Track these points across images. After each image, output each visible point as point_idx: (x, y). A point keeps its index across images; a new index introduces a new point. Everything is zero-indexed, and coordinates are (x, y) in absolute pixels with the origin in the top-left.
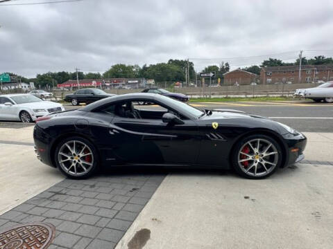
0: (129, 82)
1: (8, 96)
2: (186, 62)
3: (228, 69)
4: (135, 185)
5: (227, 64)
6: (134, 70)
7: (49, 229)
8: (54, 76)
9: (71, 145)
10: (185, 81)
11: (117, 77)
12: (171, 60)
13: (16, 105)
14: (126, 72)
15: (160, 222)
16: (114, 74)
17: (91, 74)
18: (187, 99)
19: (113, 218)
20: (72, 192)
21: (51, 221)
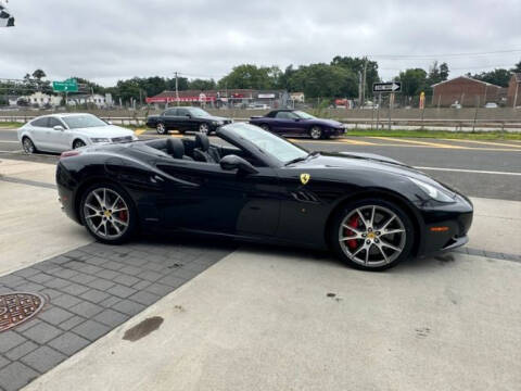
0: (260, 96)
1: (59, 116)
2: (363, 61)
3: (444, 75)
4: (181, 260)
5: (444, 66)
6: (270, 75)
7: (42, 300)
8: (142, 83)
9: (101, 194)
10: (357, 96)
11: (242, 87)
12: (337, 58)
13: (69, 131)
14: (257, 80)
15: (183, 311)
16: (236, 82)
17: (199, 81)
18: (343, 130)
19: (127, 298)
20: (94, 260)
21: (50, 292)
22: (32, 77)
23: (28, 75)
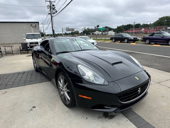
0: (168, 28)
22: (96, 27)
23: (95, 27)
